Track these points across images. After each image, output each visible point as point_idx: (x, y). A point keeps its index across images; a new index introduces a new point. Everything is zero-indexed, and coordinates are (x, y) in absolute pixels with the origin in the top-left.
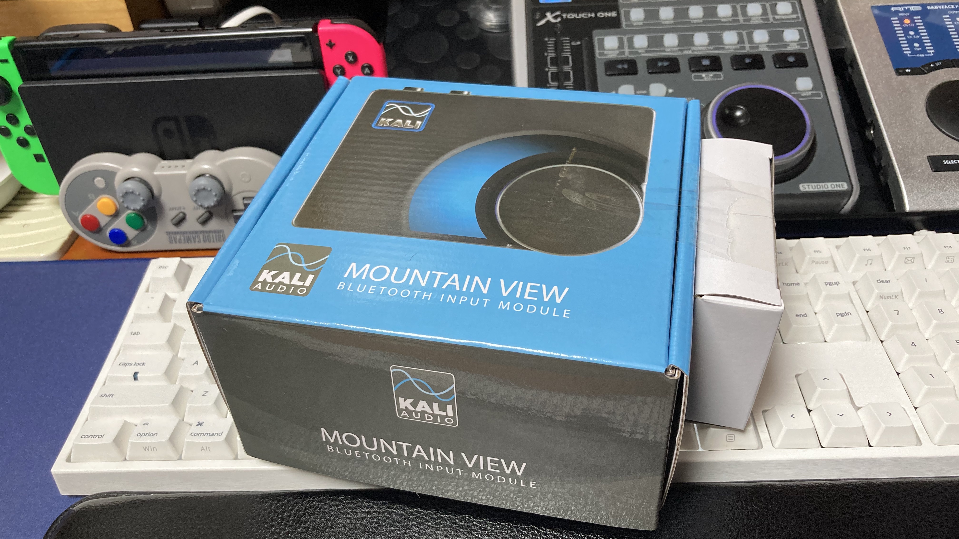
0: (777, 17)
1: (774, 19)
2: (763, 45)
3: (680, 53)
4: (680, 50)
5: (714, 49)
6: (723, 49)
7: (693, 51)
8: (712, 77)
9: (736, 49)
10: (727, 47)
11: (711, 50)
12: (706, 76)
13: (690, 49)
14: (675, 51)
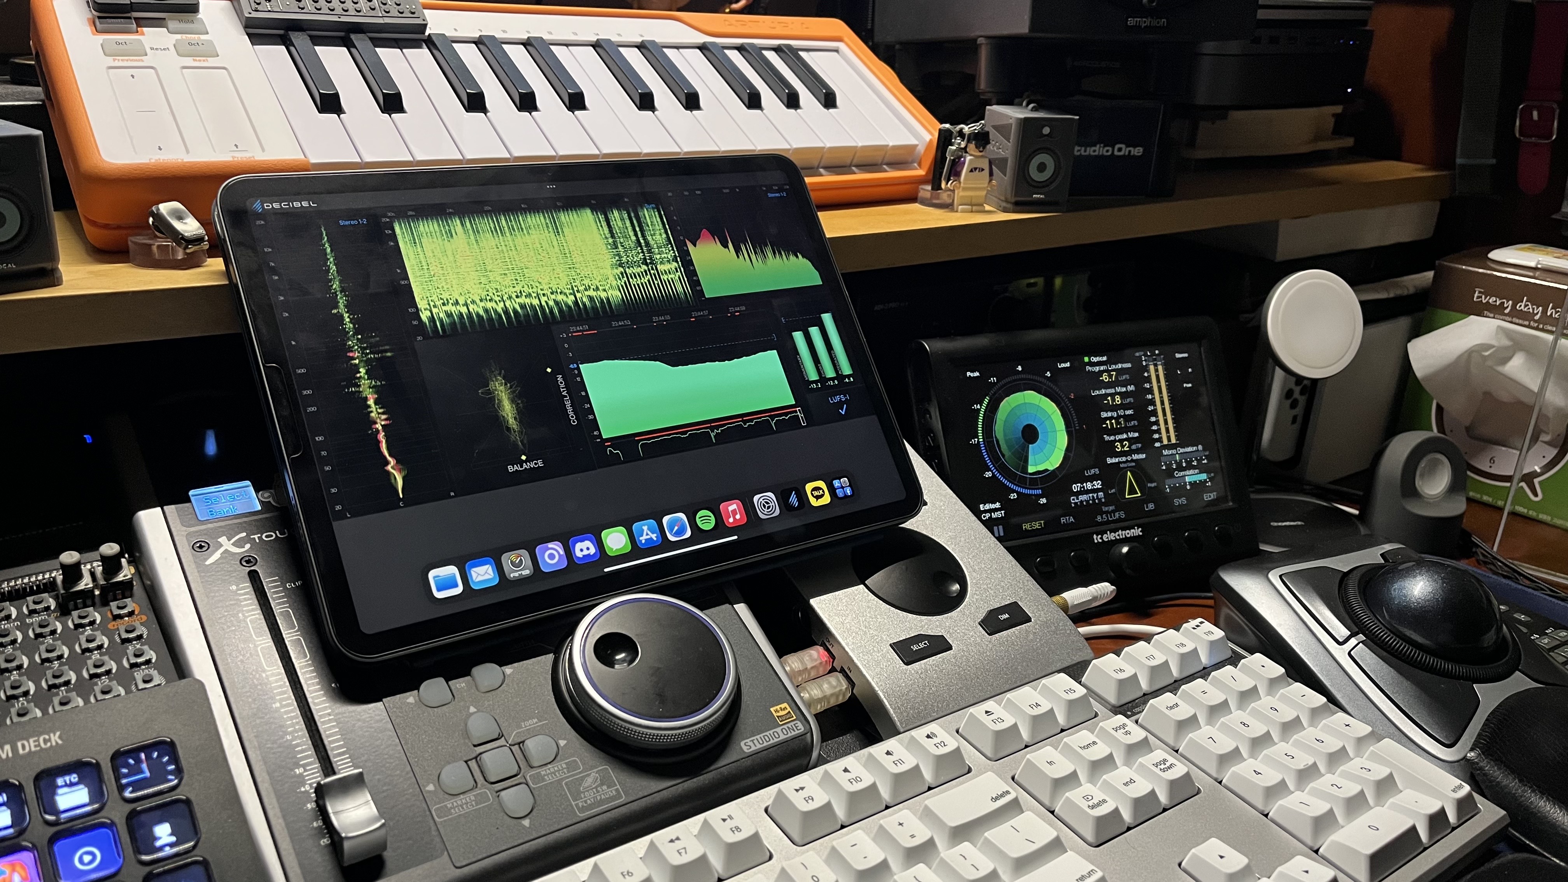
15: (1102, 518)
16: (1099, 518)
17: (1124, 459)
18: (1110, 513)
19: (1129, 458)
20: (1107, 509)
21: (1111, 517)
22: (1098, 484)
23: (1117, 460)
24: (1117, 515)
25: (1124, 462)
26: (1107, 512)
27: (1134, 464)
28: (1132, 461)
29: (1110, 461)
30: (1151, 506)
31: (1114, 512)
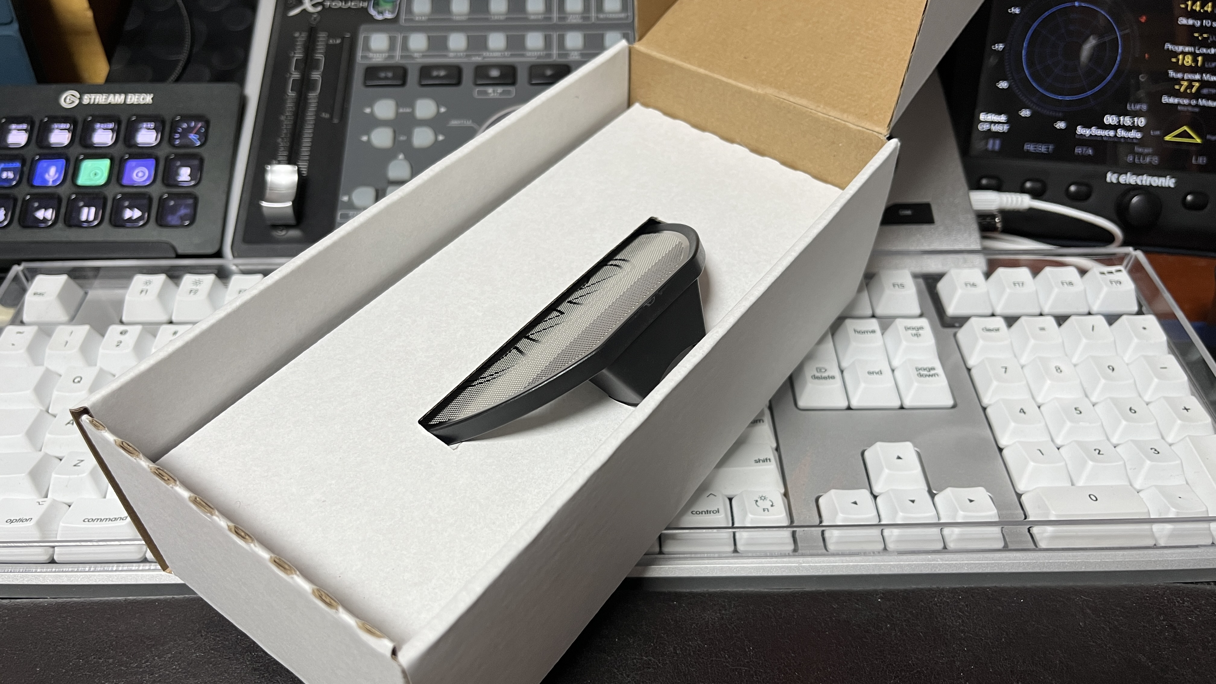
0: (601, 16)
1: (598, 18)
2: (576, 53)
3: (465, 60)
4: (467, 56)
5: (512, 55)
6: (523, 56)
7: (484, 58)
8: (501, 94)
9: (539, 57)
10: (529, 54)
11: (507, 57)
12: (494, 91)
13: (479, 55)
14: (461, 57)
15: (1128, 158)
16: (1125, 157)
17: (1186, 102)
19: (1193, 102)
20: (1140, 150)
21: (1141, 159)
22: (1140, 122)
23: (1176, 101)
25: (1184, 105)
26: (1140, 154)
27: (1197, 110)
28: (1196, 106)
29: (1165, 99)
30: (1202, 160)
31: (1145, 155)
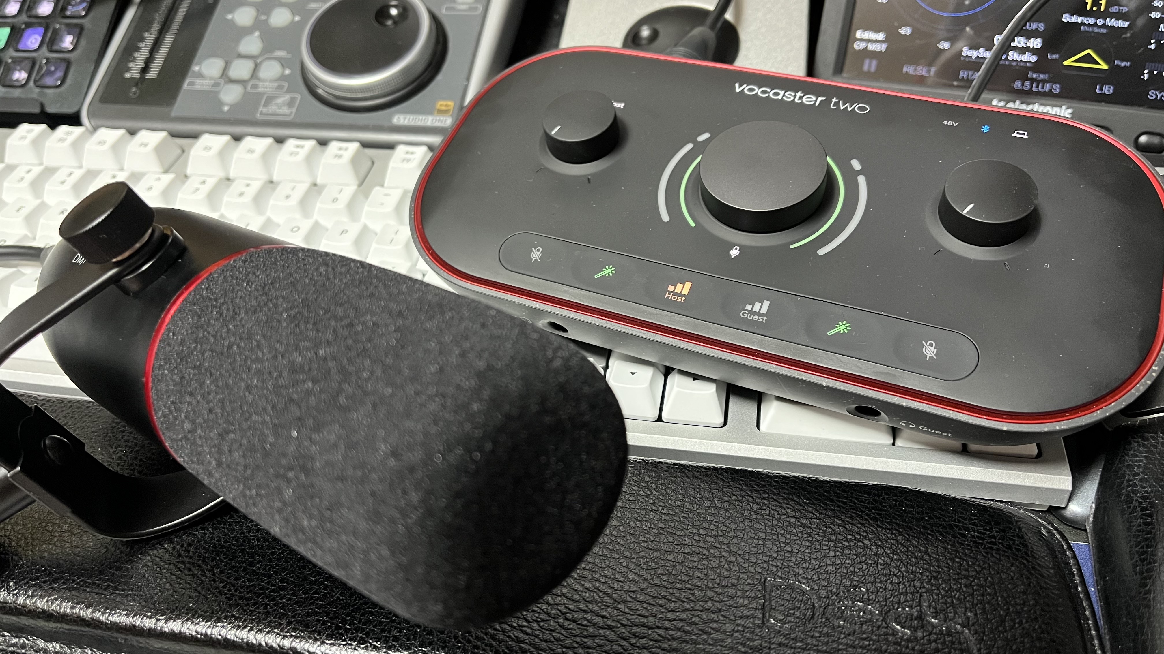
15: (1023, 85)
16: (1018, 85)
17: (1091, 21)
18: (1038, 82)
19: (1100, 22)
20: (1035, 76)
21: (1037, 87)
22: (1036, 43)
23: (1079, 20)
24: (1047, 87)
25: (1089, 25)
26: (1032, 80)
27: (1104, 31)
28: (1104, 26)
29: (1066, 18)
30: (1108, 90)
31: (1044, 82)
